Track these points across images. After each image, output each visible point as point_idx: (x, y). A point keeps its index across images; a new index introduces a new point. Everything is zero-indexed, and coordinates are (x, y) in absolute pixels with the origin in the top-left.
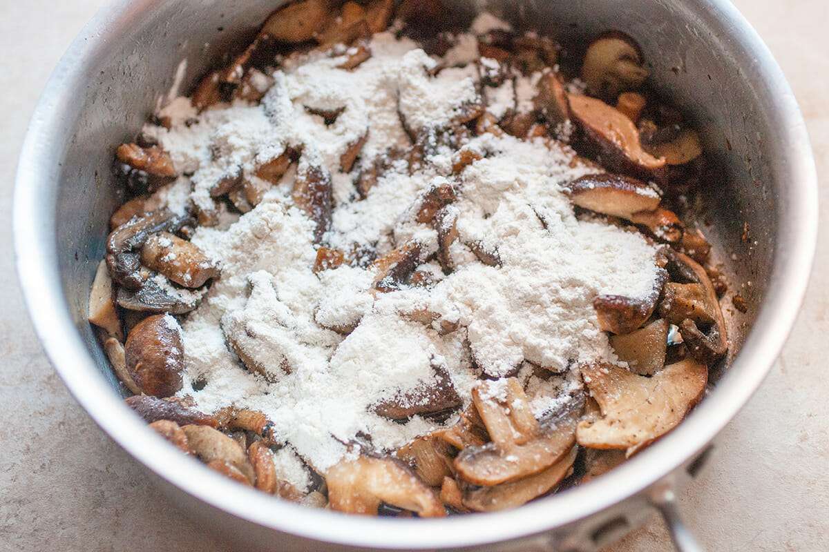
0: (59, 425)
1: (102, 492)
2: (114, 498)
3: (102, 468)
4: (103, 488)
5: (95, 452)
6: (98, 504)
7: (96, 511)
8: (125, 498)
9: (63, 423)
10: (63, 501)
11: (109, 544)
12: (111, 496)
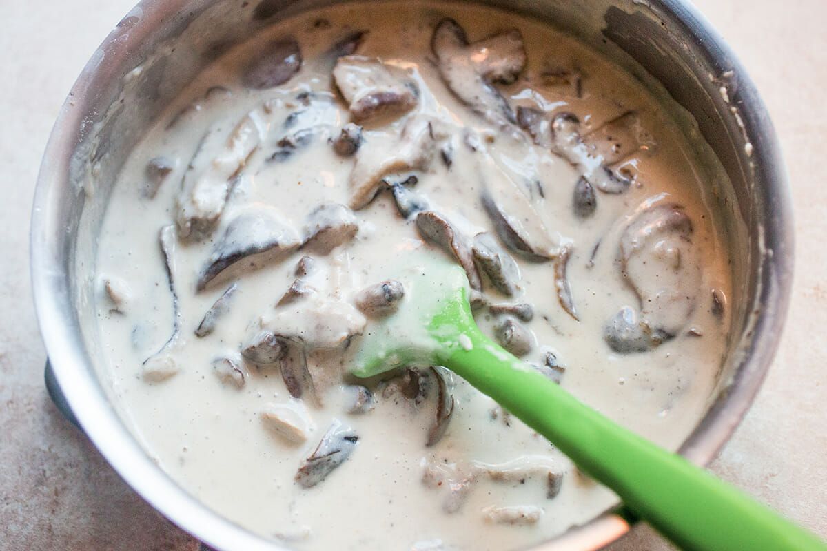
0: (8, 404)
1: (44, 471)
2: (54, 478)
3: (45, 448)
4: (46, 467)
5: (39, 432)
6: (40, 482)
7: (37, 490)
8: (65, 478)
9: (11, 402)
10: (9, 478)
11: (47, 522)
12: (52, 475)
